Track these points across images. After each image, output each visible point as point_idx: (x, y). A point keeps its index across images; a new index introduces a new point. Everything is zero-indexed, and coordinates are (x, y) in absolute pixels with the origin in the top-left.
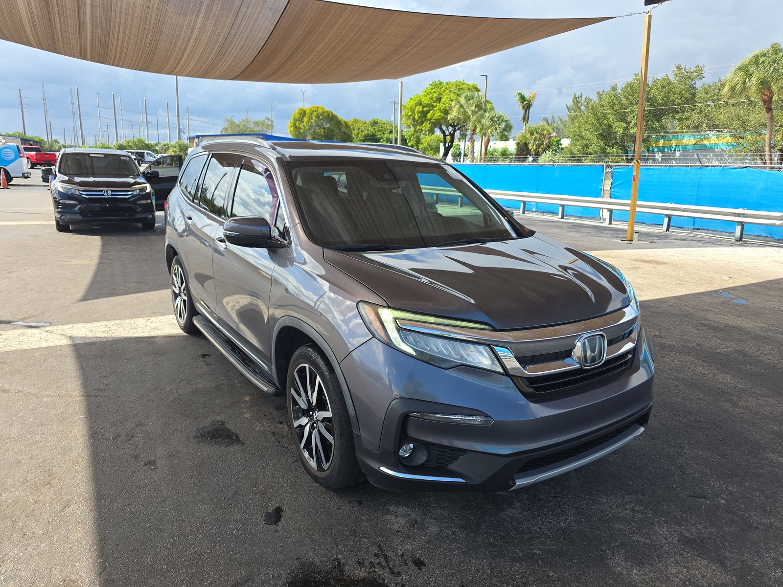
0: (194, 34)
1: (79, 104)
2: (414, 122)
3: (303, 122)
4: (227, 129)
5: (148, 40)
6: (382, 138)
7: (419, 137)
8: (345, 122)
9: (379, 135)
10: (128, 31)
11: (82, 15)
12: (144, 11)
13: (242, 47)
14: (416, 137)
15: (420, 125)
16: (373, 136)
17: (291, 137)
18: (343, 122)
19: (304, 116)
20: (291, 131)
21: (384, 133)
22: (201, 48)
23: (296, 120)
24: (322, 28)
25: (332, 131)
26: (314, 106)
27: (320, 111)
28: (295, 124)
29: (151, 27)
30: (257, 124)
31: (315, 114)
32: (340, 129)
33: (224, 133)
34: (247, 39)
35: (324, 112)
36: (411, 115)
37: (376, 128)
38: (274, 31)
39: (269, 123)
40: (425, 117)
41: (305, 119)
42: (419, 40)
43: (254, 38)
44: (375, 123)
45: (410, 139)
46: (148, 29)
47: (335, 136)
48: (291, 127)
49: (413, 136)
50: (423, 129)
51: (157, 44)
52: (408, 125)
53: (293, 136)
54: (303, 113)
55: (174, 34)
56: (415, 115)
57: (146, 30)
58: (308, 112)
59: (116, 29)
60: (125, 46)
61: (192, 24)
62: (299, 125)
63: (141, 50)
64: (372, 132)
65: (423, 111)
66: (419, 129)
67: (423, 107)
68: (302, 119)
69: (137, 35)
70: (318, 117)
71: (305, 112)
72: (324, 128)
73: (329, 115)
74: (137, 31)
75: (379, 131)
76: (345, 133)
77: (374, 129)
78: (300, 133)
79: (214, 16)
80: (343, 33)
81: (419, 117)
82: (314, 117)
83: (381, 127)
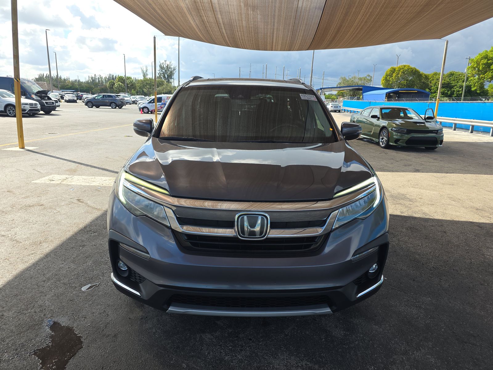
0: (275, 26)
1: (266, 74)
2: (479, 72)
3: (392, 76)
4: (341, 83)
5: (253, 34)
6: (456, 85)
7: (483, 84)
8: (425, 75)
9: (453, 83)
10: (242, 30)
11: (219, 25)
12: (246, 17)
13: (304, 30)
14: (481, 83)
15: (484, 74)
16: (448, 84)
17: (382, 87)
18: (423, 75)
19: (393, 73)
20: (383, 83)
21: (458, 82)
22: (281, 35)
23: (387, 76)
24: (354, 9)
25: (413, 82)
26: (402, 65)
27: (406, 68)
28: (386, 78)
29: (252, 26)
30: (360, 79)
31: (401, 70)
32: (420, 80)
33: (339, 86)
34: (306, 24)
35: (409, 69)
36: (476, 67)
37: (452, 78)
38: (322, 17)
39: (369, 78)
40: (489, 67)
41: (394, 75)
42: (435, 6)
43: (310, 24)
44: (452, 74)
45: (474, 85)
46: (251, 27)
47: (416, 85)
48: (383, 80)
49: (478, 83)
50: (485, 77)
51: (258, 35)
52: (473, 74)
53: (384, 86)
54: (393, 70)
55: (265, 28)
56: (480, 66)
57: (250, 28)
58: (397, 69)
59: (236, 30)
60: (243, 39)
61: (273, 20)
62: (389, 78)
63: (251, 40)
64: (448, 81)
65: (487, 63)
66: (482, 77)
67: (488, 60)
68: (392, 74)
69: (246, 31)
70: (404, 73)
71: (395, 70)
72: (407, 80)
73: (413, 70)
74: (246, 29)
75: (454, 80)
76: (424, 83)
77: (450, 79)
78: (389, 84)
79: (284, 14)
80: (370, 11)
81: (483, 68)
82: (400, 73)
83: (456, 78)
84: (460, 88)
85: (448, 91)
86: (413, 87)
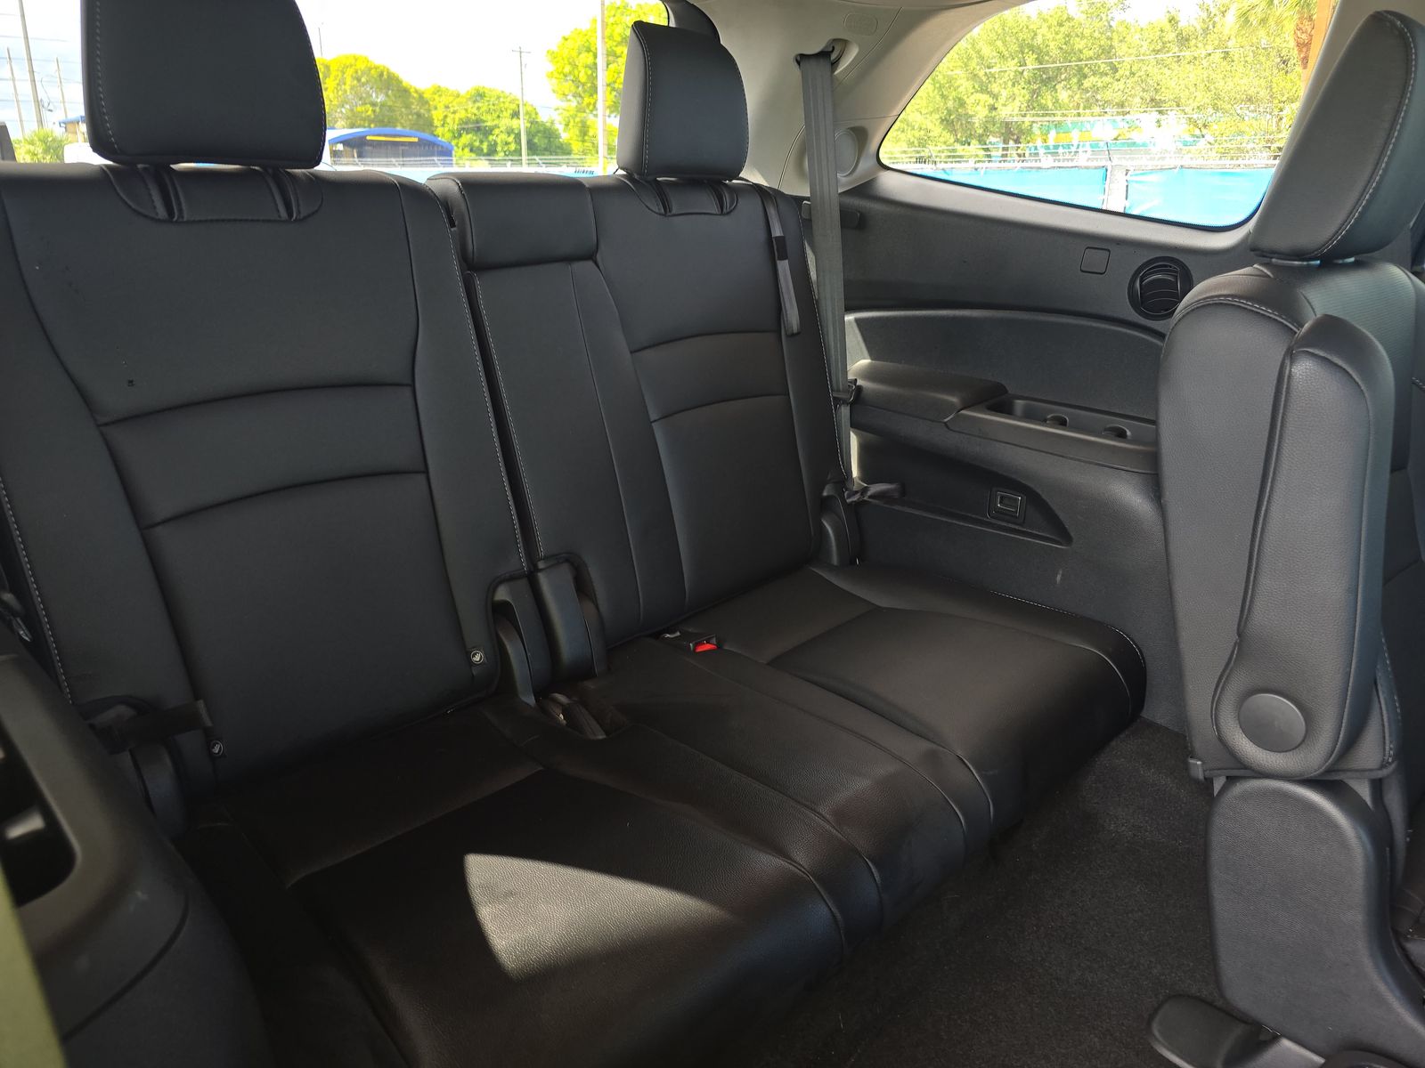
2: (577, 87)
6: (496, 126)
8: (416, 91)
9: (489, 120)
16: (477, 121)
18: (412, 90)
21: (499, 117)
25: (390, 109)
26: (348, 54)
27: (361, 65)
31: (350, 72)
32: (407, 106)
35: (370, 69)
36: (570, 73)
37: (484, 106)
44: (479, 96)
47: (399, 119)
58: (333, 66)
64: (475, 114)
70: (358, 80)
71: (327, 67)
72: (373, 104)
73: (382, 75)
75: (489, 111)
76: (418, 114)
77: (478, 108)
82: (349, 81)
83: (494, 105)
84: (509, 134)
85: (481, 142)
86: (395, 126)
